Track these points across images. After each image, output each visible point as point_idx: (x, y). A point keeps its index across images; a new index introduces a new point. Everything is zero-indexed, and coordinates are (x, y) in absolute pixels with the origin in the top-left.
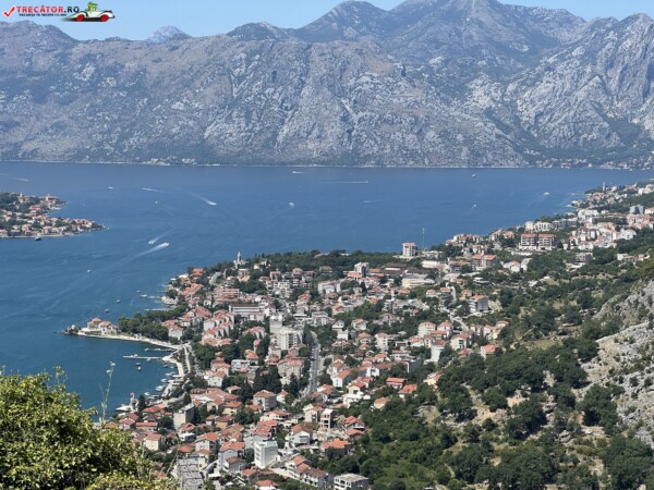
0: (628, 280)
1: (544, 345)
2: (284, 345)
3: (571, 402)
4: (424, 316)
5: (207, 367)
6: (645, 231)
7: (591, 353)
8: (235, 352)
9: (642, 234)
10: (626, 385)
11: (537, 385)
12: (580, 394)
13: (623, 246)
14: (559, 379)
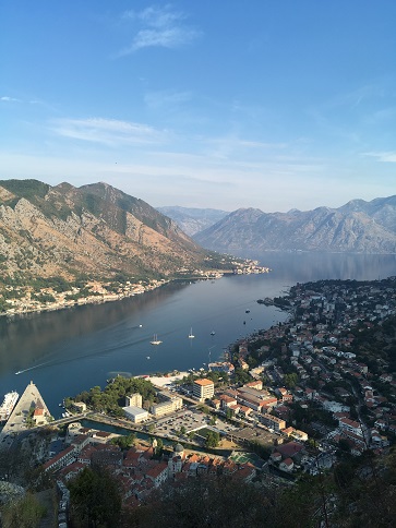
2: (328, 309)
5: (302, 314)
8: (311, 311)
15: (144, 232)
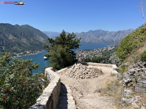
0: (113, 52)
1: (106, 57)
2: (85, 56)
3: (108, 61)
4: (96, 54)
5: (79, 58)
6: (114, 48)
7: (110, 58)
8: (81, 57)
9: (114, 49)
10: (112, 60)
11: (105, 60)
12: (109, 61)
13: (112, 49)
14: (107, 59)
15: (39, 38)
